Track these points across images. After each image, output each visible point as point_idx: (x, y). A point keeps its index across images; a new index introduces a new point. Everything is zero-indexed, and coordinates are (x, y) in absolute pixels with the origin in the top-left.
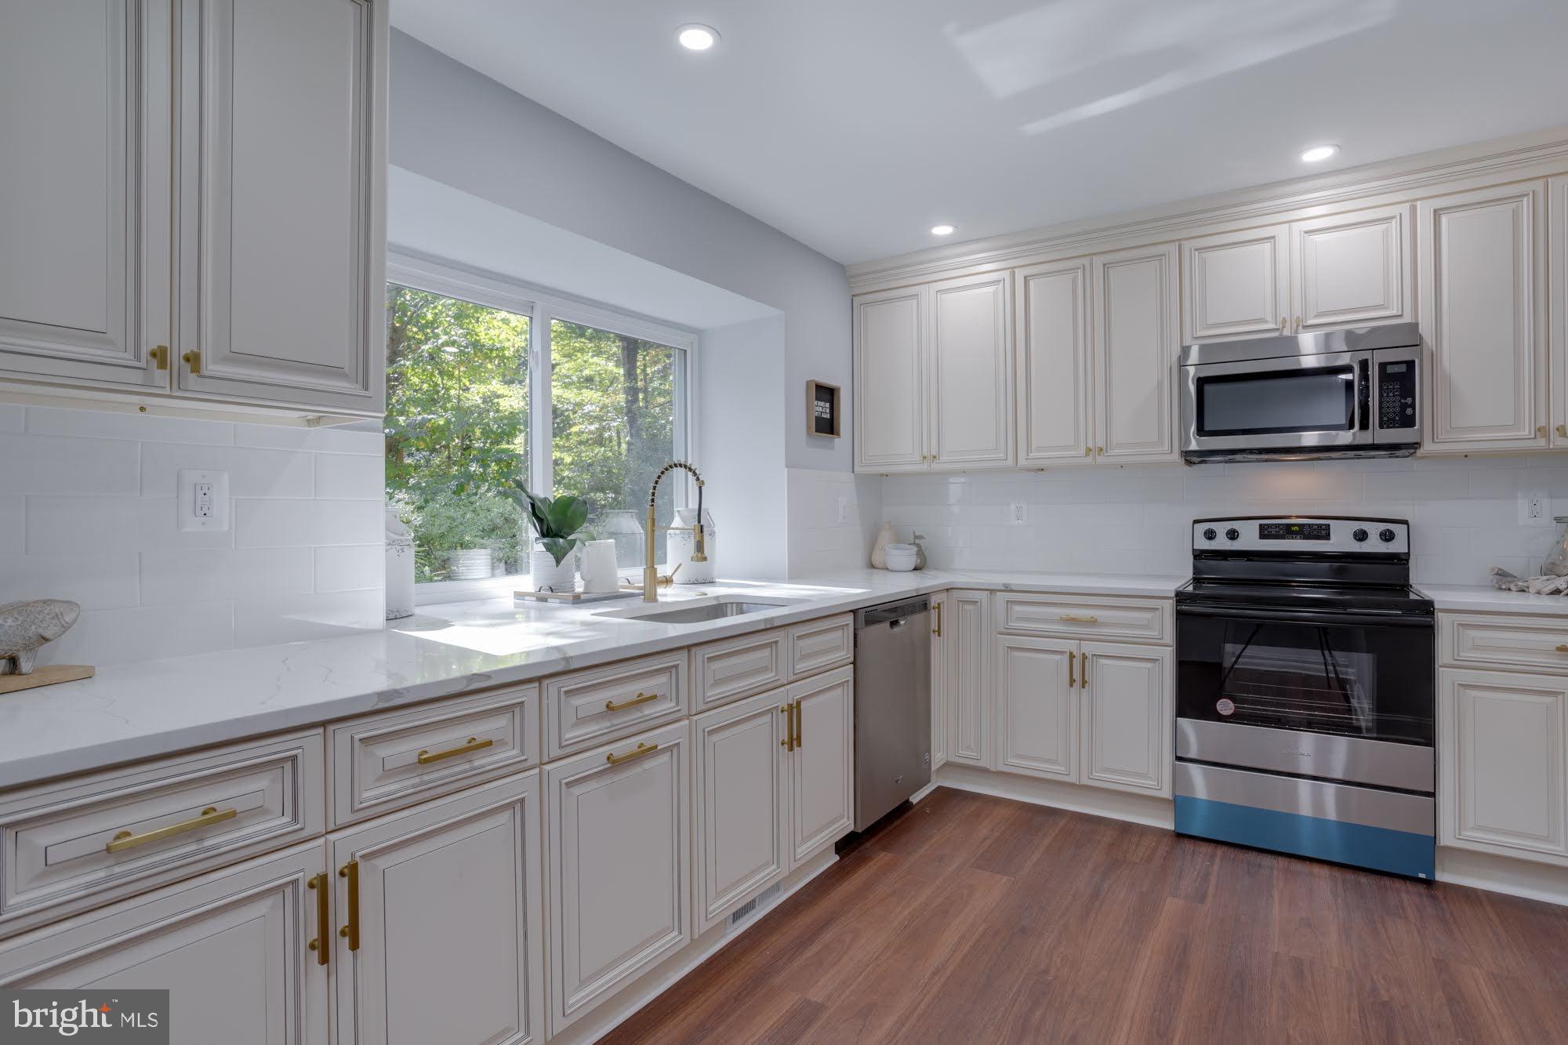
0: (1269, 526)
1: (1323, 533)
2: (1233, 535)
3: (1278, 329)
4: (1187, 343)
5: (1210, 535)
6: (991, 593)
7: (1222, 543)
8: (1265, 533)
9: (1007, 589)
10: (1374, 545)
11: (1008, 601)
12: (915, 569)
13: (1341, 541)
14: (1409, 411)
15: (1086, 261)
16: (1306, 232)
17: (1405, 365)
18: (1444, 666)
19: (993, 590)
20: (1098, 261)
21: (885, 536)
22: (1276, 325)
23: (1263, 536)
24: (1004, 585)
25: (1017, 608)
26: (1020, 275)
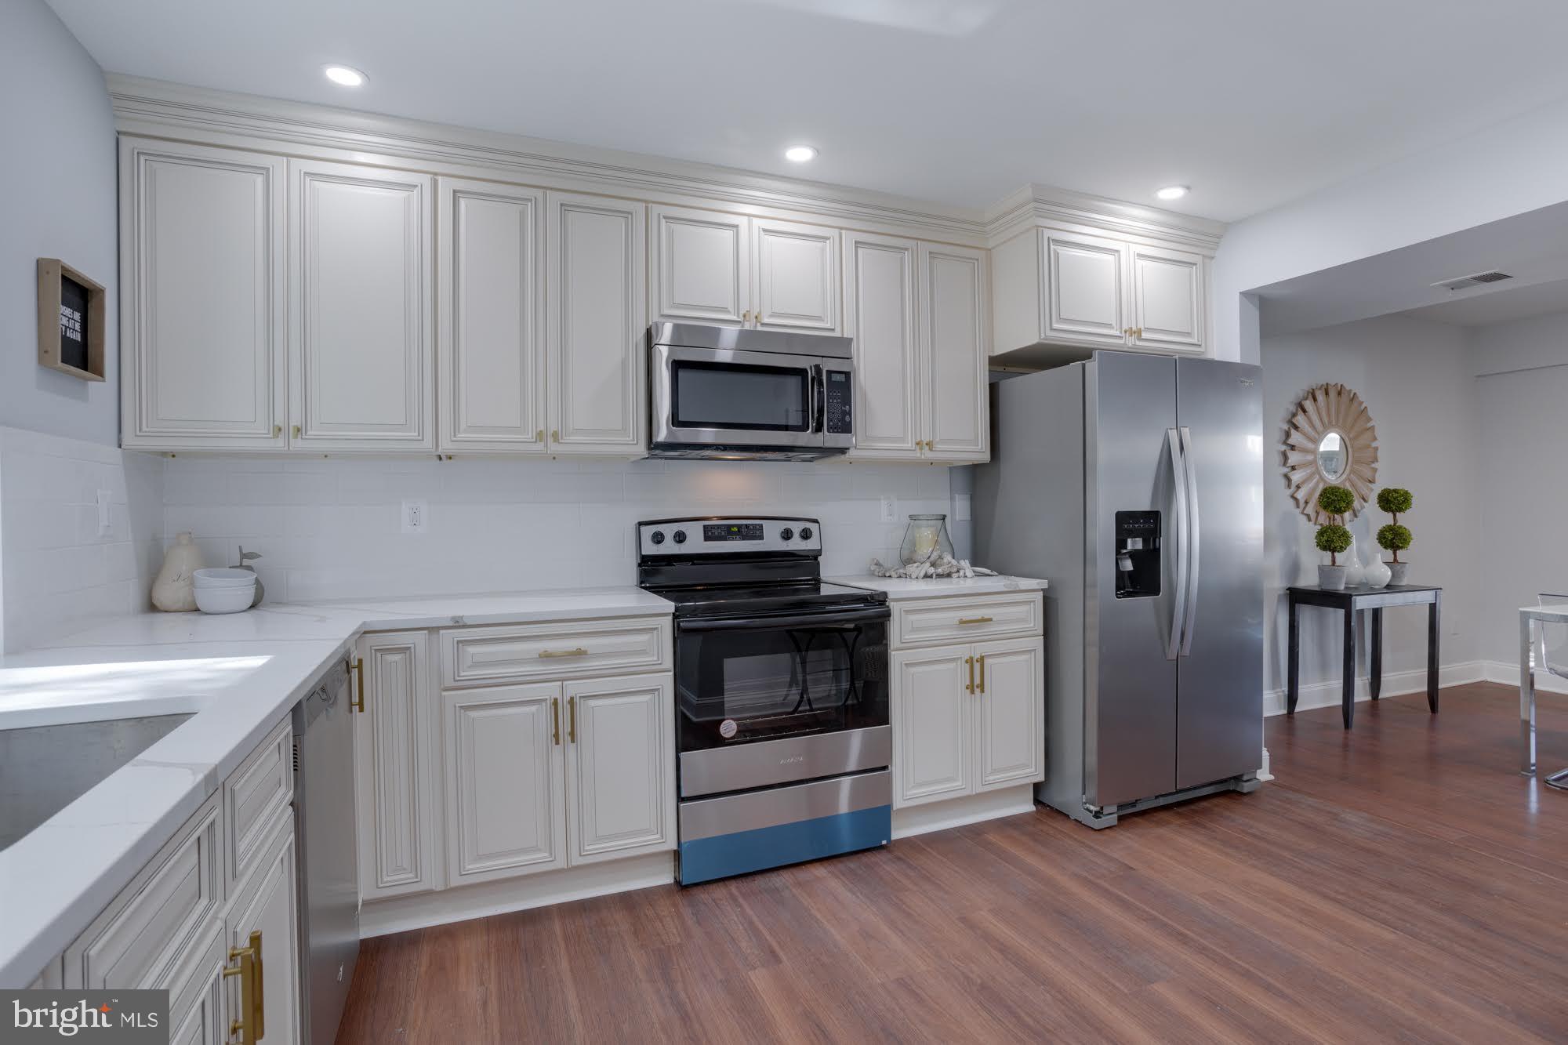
0: (713, 527)
1: (755, 533)
2: (680, 538)
3: (740, 322)
4: (655, 318)
5: (658, 538)
6: (429, 632)
7: (669, 547)
8: (710, 534)
9: (458, 624)
10: (796, 544)
11: (458, 642)
12: (253, 606)
13: (771, 541)
14: (847, 418)
15: (539, 193)
16: (764, 230)
17: (844, 375)
18: (897, 650)
19: (433, 628)
20: (555, 198)
21: (181, 560)
22: (738, 316)
23: (707, 538)
24: (453, 618)
25: (472, 649)
26: (445, 187)
